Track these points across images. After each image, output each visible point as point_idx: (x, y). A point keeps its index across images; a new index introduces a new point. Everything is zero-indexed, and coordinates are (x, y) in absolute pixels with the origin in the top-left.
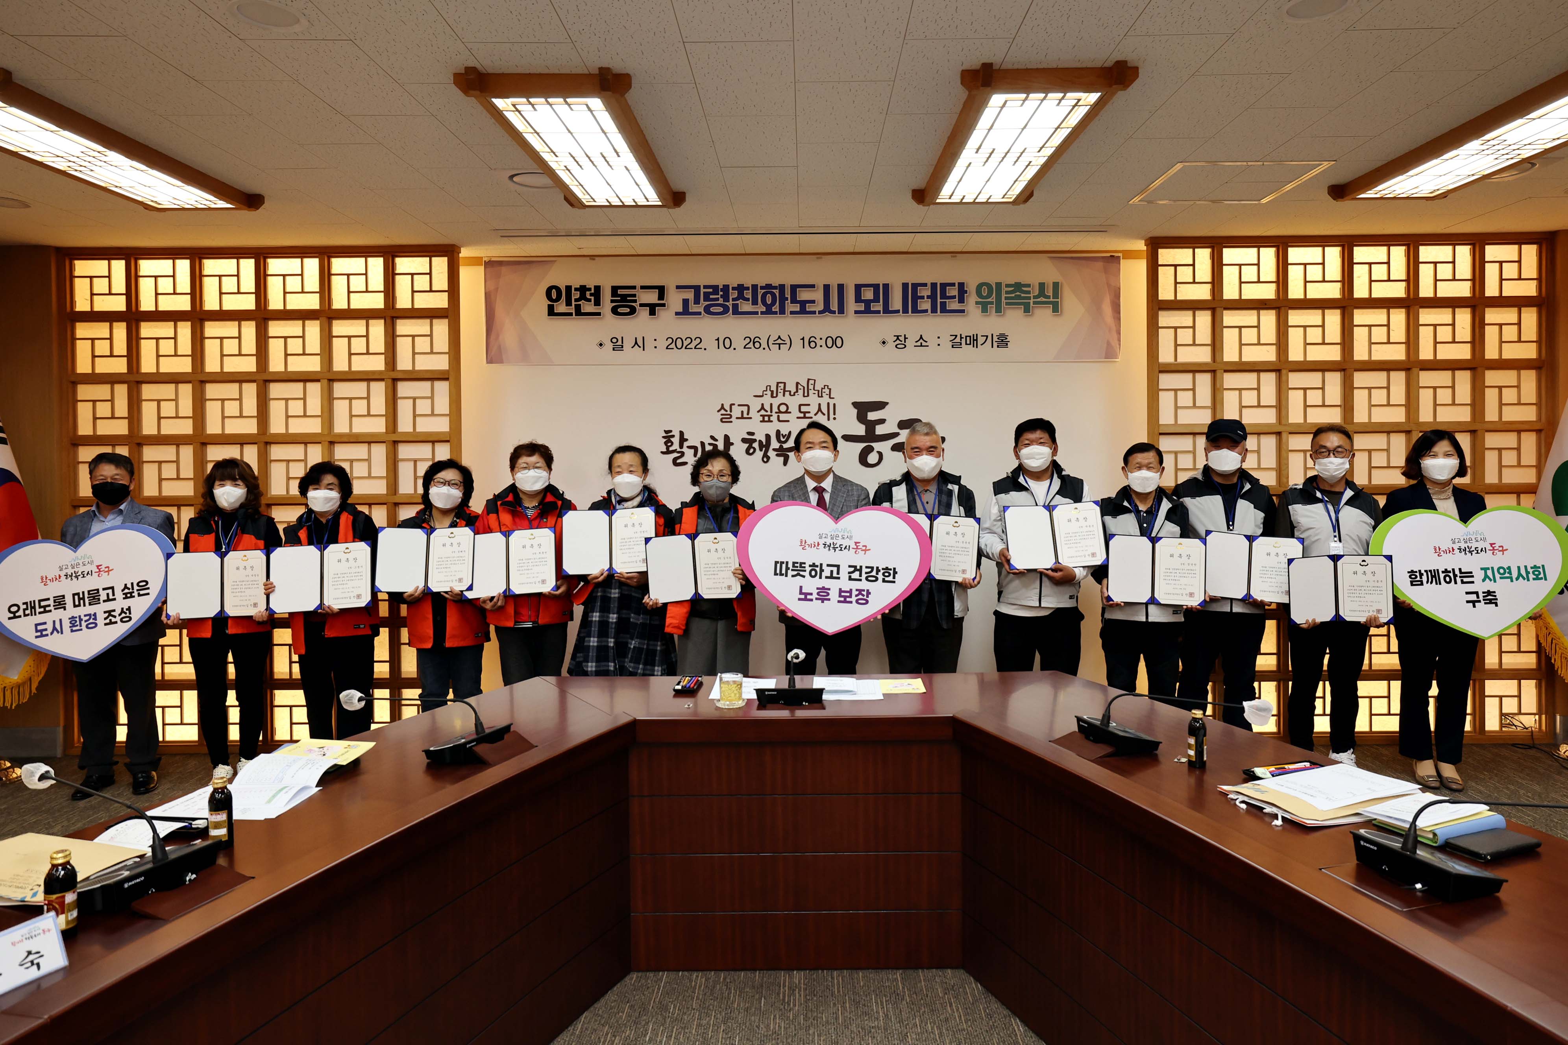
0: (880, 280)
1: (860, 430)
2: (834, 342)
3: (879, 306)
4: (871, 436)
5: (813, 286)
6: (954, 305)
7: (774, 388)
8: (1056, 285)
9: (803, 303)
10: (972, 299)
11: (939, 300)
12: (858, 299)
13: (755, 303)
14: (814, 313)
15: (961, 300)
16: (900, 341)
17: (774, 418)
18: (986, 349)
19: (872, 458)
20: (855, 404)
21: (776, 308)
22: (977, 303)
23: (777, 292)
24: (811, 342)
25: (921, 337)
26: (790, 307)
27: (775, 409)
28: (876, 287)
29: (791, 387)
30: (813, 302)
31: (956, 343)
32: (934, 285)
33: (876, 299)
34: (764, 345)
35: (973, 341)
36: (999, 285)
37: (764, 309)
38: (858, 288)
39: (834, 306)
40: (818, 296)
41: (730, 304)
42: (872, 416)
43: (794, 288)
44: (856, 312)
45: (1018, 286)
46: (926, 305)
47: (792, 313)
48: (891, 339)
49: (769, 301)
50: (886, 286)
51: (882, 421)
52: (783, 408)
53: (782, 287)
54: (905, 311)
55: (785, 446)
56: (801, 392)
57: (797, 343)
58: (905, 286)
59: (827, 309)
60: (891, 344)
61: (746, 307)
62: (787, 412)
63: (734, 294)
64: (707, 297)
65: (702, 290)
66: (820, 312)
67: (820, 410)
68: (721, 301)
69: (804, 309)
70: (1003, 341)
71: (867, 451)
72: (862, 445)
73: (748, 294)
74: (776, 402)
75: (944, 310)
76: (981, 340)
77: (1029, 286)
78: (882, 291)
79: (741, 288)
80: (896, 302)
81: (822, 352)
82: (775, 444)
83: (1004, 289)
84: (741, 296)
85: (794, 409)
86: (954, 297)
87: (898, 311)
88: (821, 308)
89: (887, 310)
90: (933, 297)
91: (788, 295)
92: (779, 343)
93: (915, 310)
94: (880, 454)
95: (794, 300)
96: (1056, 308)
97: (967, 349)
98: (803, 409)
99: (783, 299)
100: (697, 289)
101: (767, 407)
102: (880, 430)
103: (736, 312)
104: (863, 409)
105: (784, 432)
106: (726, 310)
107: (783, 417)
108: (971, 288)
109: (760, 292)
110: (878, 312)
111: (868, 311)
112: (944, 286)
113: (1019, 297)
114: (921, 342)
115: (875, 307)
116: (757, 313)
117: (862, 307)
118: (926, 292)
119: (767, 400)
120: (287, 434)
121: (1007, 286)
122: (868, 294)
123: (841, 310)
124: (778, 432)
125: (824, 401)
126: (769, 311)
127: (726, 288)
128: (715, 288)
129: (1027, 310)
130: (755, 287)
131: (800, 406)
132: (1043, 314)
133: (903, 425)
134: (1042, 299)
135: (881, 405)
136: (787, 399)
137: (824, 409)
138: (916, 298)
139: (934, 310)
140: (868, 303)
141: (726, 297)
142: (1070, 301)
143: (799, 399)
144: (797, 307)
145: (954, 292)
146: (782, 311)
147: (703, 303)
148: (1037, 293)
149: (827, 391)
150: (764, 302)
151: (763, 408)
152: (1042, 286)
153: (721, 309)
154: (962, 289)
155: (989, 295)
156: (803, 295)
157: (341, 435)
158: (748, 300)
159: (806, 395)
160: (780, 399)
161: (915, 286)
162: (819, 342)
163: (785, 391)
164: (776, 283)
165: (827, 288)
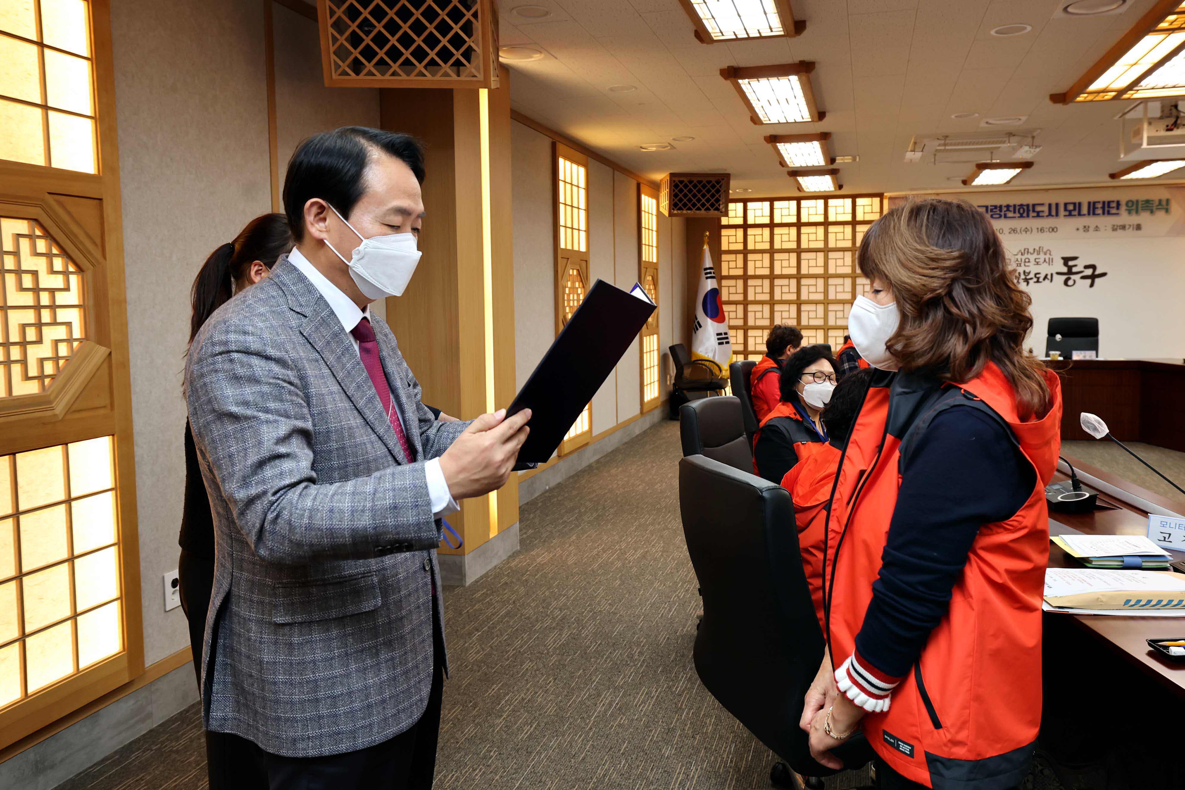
0: (1077, 200)
1: (1065, 270)
2: (1053, 230)
3: (1076, 213)
4: (1070, 272)
5: (1043, 204)
6: (1114, 211)
7: (1023, 251)
8: (1168, 201)
9: (1038, 213)
10: (1123, 208)
11: (1106, 209)
12: (1066, 209)
13: (1015, 212)
14: (1043, 216)
15: (1118, 208)
16: (1086, 229)
17: (1023, 264)
18: (1130, 232)
19: (1070, 282)
20: (1063, 258)
21: (1025, 215)
22: (1126, 210)
23: (1025, 208)
24: (1042, 230)
25: (1097, 227)
26: (1032, 214)
27: (1023, 261)
28: (1074, 204)
29: (1031, 251)
30: (1043, 211)
31: (1114, 229)
32: (1104, 203)
33: (1075, 209)
34: (1019, 231)
35: (1123, 227)
36: (1137, 201)
37: (1019, 215)
38: (1066, 205)
39: (1054, 213)
40: (1046, 209)
41: (1003, 213)
42: (1071, 263)
43: (1034, 205)
44: (1065, 216)
45: (1147, 201)
46: (1100, 211)
47: (1033, 217)
48: (1081, 228)
49: (1021, 211)
50: (1080, 204)
51: (1075, 266)
52: (1027, 260)
53: (1028, 206)
54: (1089, 214)
55: (1028, 277)
56: (1036, 253)
57: (1035, 231)
58: (1089, 203)
59: (1050, 215)
60: (1081, 230)
61: (1010, 214)
62: (1029, 262)
63: (1004, 209)
64: (992, 211)
65: (989, 208)
66: (1047, 216)
67: (1045, 261)
68: (998, 212)
69: (1038, 215)
70: (1139, 227)
71: (1069, 279)
72: (1065, 277)
73: (1012, 209)
74: (1023, 258)
75: (1109, 213)
76: (1127, 227)
77: (1152, 201)
78: (1078, 206)
79: (1008, 206)
80: (1085, 210)
81: (1046, 235)
82: (1023, 277)
83: (1140, 203)
84: (1008, 210)
85: (1032, 260)
86: (1113, 208)
87: (1084, 215)
88: (1047, 213)
89: (1080, 214)
90: (1103, 208)
91: (1031, 208)
92: (1026, 230)
93: (1094, 214)
94: (1075, 281)
95: (1034, 211)
96: (1167, 211)
97: (1120, 232)
98: (1037, 260)
99: (1028, 211)
100: (987, 207)
101: (1019, 260)
102: (1074, 270)
103: (1005, 217)
104: (1066, 260)
105: (1027, 271)
106: (1001, 216)
107: (1027, 264)
108: (1123, 203)
109: (1017, 208)
110: (1075, 215)
111: (1070, 215)
112: (1109, 202)
113: (1147, 206)
114: (1097, 229)
115: (1073, 213)
116: (1015, 217)
117: (1067, 213)
118: (1100, 206)
119: (1019, 257)
120: (809, 274)
121: (1142, 201)
122: (1071, 207)
123: (1057, 215)
124: (1024, 272)
125: (1047, 257)
126: (1021, 216)
127: (1001, 207)
128: (996, 207)
129: (1152, 212)
130: (1015, 206)
131: (1035, 259)
132: (1161, 214)
133: (1086, 267)
134: (1160, 207)
135: (1075, 258)
136: (1029, 256)
137: (1047, 260)
138: (1095, 208)
139: (1104, 213)
140: (1070, 211)
141: (1001, 211)
142: (1175, 207)
143: (1035, 256)
144: (1035, 214)
145: (1114, 205)
146: (1028, 216)
147: (990, 213)
148: (1157, 203)
149: (1048, 252)
150: (1019, 212)
151: (1017, 260)
152: (1160, 201)
153: (998, 216)
154: (1118, 204)
155: (1133, 205)
156: (1038, 209)
157: (831, 274)
158: (1011, 211)
159: (1038, 254)
160: (1026, 256)
161: (1094, 203)
162: (1045, 230)
163: (1028, 252)
164: (1025, 203)
165: (1050, 205)
